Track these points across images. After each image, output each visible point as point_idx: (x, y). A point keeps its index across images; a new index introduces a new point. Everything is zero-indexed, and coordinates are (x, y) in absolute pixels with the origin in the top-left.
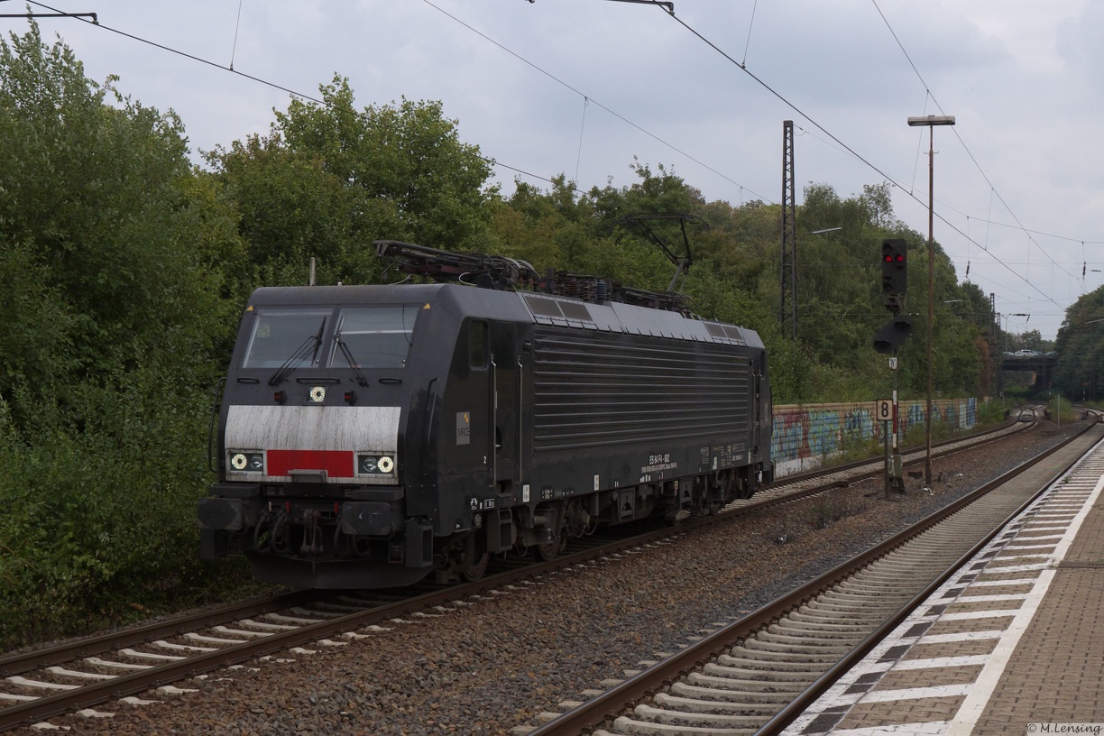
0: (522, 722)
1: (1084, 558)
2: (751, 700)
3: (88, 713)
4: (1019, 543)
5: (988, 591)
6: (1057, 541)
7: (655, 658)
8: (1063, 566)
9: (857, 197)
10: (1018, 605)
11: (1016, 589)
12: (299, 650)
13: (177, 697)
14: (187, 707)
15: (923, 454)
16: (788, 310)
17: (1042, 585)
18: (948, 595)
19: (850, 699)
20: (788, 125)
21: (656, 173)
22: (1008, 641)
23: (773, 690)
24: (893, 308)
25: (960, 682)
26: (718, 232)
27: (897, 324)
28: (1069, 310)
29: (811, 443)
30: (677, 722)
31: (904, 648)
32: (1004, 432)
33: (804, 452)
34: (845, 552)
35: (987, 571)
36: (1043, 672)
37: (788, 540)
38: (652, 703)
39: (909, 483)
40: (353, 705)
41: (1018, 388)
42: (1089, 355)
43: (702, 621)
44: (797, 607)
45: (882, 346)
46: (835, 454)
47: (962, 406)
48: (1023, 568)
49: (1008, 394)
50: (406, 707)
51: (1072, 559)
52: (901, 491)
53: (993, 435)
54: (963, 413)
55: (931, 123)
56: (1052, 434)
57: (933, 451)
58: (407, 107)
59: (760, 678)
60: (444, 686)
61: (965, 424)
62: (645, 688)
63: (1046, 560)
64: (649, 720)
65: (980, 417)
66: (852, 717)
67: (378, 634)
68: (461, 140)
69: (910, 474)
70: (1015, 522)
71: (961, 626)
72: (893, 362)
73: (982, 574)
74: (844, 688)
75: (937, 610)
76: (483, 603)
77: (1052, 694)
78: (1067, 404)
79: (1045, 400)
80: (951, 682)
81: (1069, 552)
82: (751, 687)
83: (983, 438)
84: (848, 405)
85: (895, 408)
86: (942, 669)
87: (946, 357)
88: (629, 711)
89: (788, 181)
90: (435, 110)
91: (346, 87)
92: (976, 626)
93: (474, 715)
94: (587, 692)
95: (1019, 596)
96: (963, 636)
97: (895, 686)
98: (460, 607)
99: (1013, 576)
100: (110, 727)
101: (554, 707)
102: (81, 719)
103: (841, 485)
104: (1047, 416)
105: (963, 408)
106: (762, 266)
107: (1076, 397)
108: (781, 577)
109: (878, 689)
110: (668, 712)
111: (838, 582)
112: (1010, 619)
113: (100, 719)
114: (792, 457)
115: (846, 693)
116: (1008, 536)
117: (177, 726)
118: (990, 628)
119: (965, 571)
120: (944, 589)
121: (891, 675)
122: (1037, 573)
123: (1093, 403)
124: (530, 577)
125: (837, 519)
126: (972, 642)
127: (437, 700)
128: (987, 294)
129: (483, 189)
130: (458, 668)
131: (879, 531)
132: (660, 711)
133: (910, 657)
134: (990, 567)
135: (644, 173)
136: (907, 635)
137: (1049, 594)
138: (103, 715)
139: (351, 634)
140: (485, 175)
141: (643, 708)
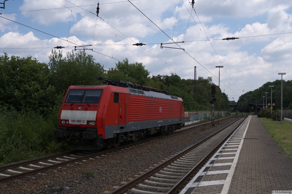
0: (159, 162)
1: (248, 137)
2: (195, 159)
3: (91, 159)
4: (237, 135)
5: (233, 142)
6: (243, 134)
7: (179, 152)
8: (245, 139)
9: (206, 79)
10: (239, 144)
11: (238, 142)
12: (122, 150)
13: (104, 157)
14: (106, 158)
15: (218, 120)
16: (195, 96)
17: (242, 141)
18: (227, 143)
19: (216, 159)
20: (195, 67)
21: (174, 74)
22: (239, 150)
23: (198, 157)
24: (213, 96)
25: (233, 156)
26: (184, 84)
27: (214, 99)
28: (239, 97)
29: (199, 118)
30: (184, 162)
31: (222, 151)
32: (229, 117)
33: (197, 120)
34: (207, 136)
35: (233, 139)
36: (245, 155)
37: (197, 134)
38: (179, 159)
39: (215, 125)
40: (132, 158)
41: (231, 110)
42: (243, 105)
43: (185, 146)
44: (200, 144)
45: (211, 103)
46: (202, 120)
47: (223, 112)
48: (238, 139)
49: (230, 111)
50: (140, 159)
51: (246, 137)
52: (214, 126)
53: (228, 117)
54: (223, 114)
55: (219, 67)
56: (237, 117)
57: (219, 119)
58: (137, 63)
59: (196, 155)
60: (145, 156)
61: (223, 115)
62: (178, 157)
63: (242, 138)
64: (179, 162)
65: (225, 114)
66: (216, 161)
67: (134, 147)
68: (145, 69)
69: (216, 123)
70: (235, 131)
71: (230, 148)
72: (213, 105)
73: (232, 140)
74: (214, 157)
75: (226, 145)
76: (150, 143)
77: (248, 159)
78: (239, 113)
79: (236, 112)
80: (231, 156)
81: (245, 136)
82: (195, 157)
83: (226, 118)
84: (205, 112)
85: (213, 113)
86: (229, 154)
87: (220, 104)
88: (176, 160)
89: (195, 76)
90: (141, 64)
91: (127, 60)
92: (233, 148)
93: (151, 160)
94: (169, 157)
95: (239, 143)
96: (231, 149)
97: (222, 157)
98: (146, 143)
99: (237, 140)
100: (95, 161)
101: (164, 159)
102: (90, 160)
103: (204, 125)
104: (236, 114)
105: (223, 113)
106: (191, 90)
107: (241, 111)
108: (197, 139)
109: (220, 157)
110: (182, 161)
111: (206, 140)
112: (238, 147)
113: (93, 160)
114: (196, 120)
115: (215, 158)
116: (234, 134)
117: (105, 161)
118: (235, 148)
119: (229, 139)
120: (226, 142)
121: (221, 155)
122: (241, 140)
123: (243, 112)
124: (157, 139)
125: (204, 130)
126: (233, 150)
127: (145, 158)
128: (226, 94)
129: (148, 77)
130: (147, 153)
131: (212, 132)
132: (181, 160)
133: (223, 152)
134: (233, 138)
135: (173, 74)
136: (222, 149)
137: (243, 143)
138: (93, 159)
139: (130, 147)
140: (149, 74)
141: (178, 160)
